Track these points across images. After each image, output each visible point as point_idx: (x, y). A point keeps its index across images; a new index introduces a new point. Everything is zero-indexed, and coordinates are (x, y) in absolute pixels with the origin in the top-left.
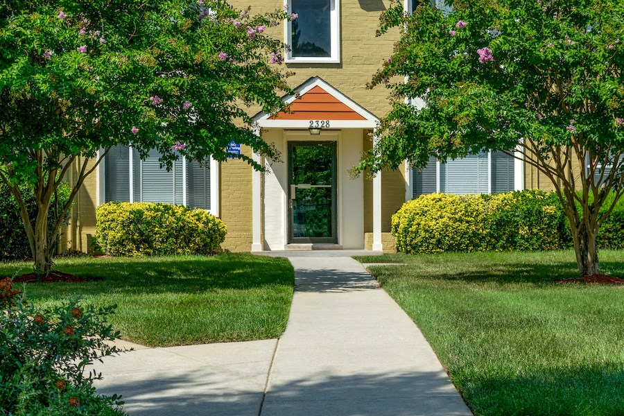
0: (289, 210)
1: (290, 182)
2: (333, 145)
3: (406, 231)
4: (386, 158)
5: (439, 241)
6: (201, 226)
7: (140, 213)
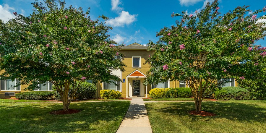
0: (133, 91)
1: (133, 86)
2: (140, 80)
3: (151, 94)
4: (149, 82)
5: (157, 96)
6: (117, 94)
7: (106, 92)
